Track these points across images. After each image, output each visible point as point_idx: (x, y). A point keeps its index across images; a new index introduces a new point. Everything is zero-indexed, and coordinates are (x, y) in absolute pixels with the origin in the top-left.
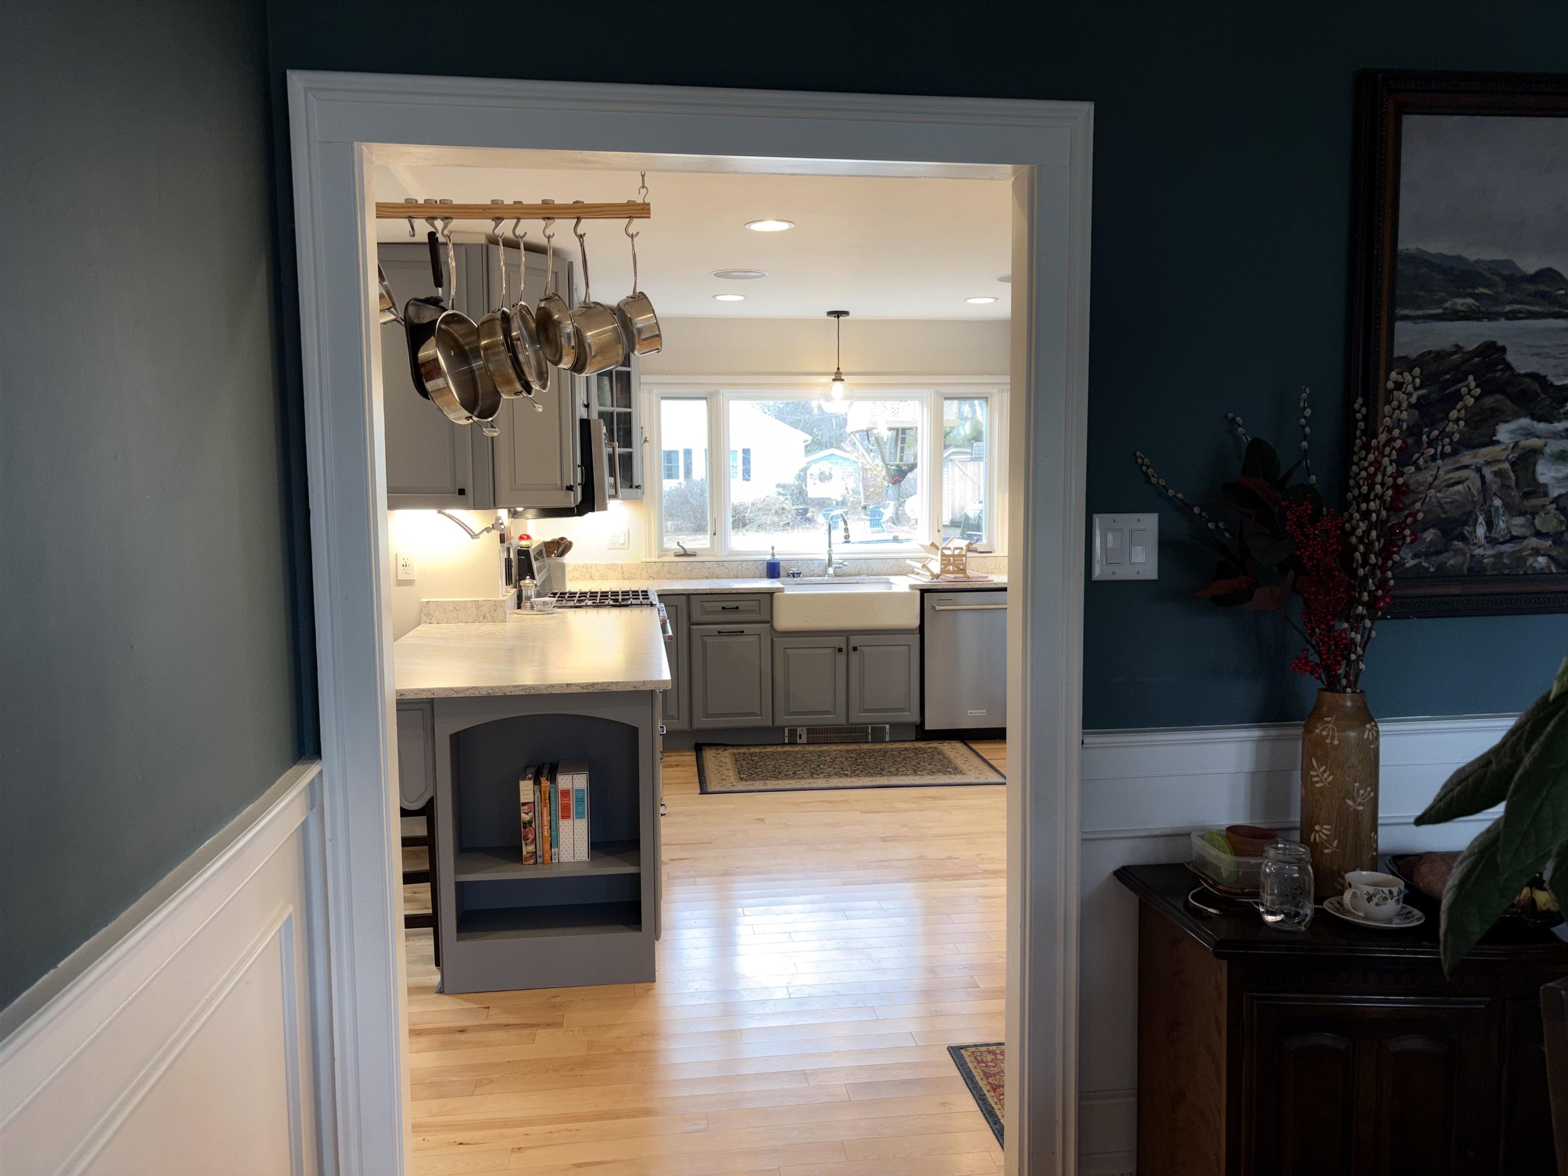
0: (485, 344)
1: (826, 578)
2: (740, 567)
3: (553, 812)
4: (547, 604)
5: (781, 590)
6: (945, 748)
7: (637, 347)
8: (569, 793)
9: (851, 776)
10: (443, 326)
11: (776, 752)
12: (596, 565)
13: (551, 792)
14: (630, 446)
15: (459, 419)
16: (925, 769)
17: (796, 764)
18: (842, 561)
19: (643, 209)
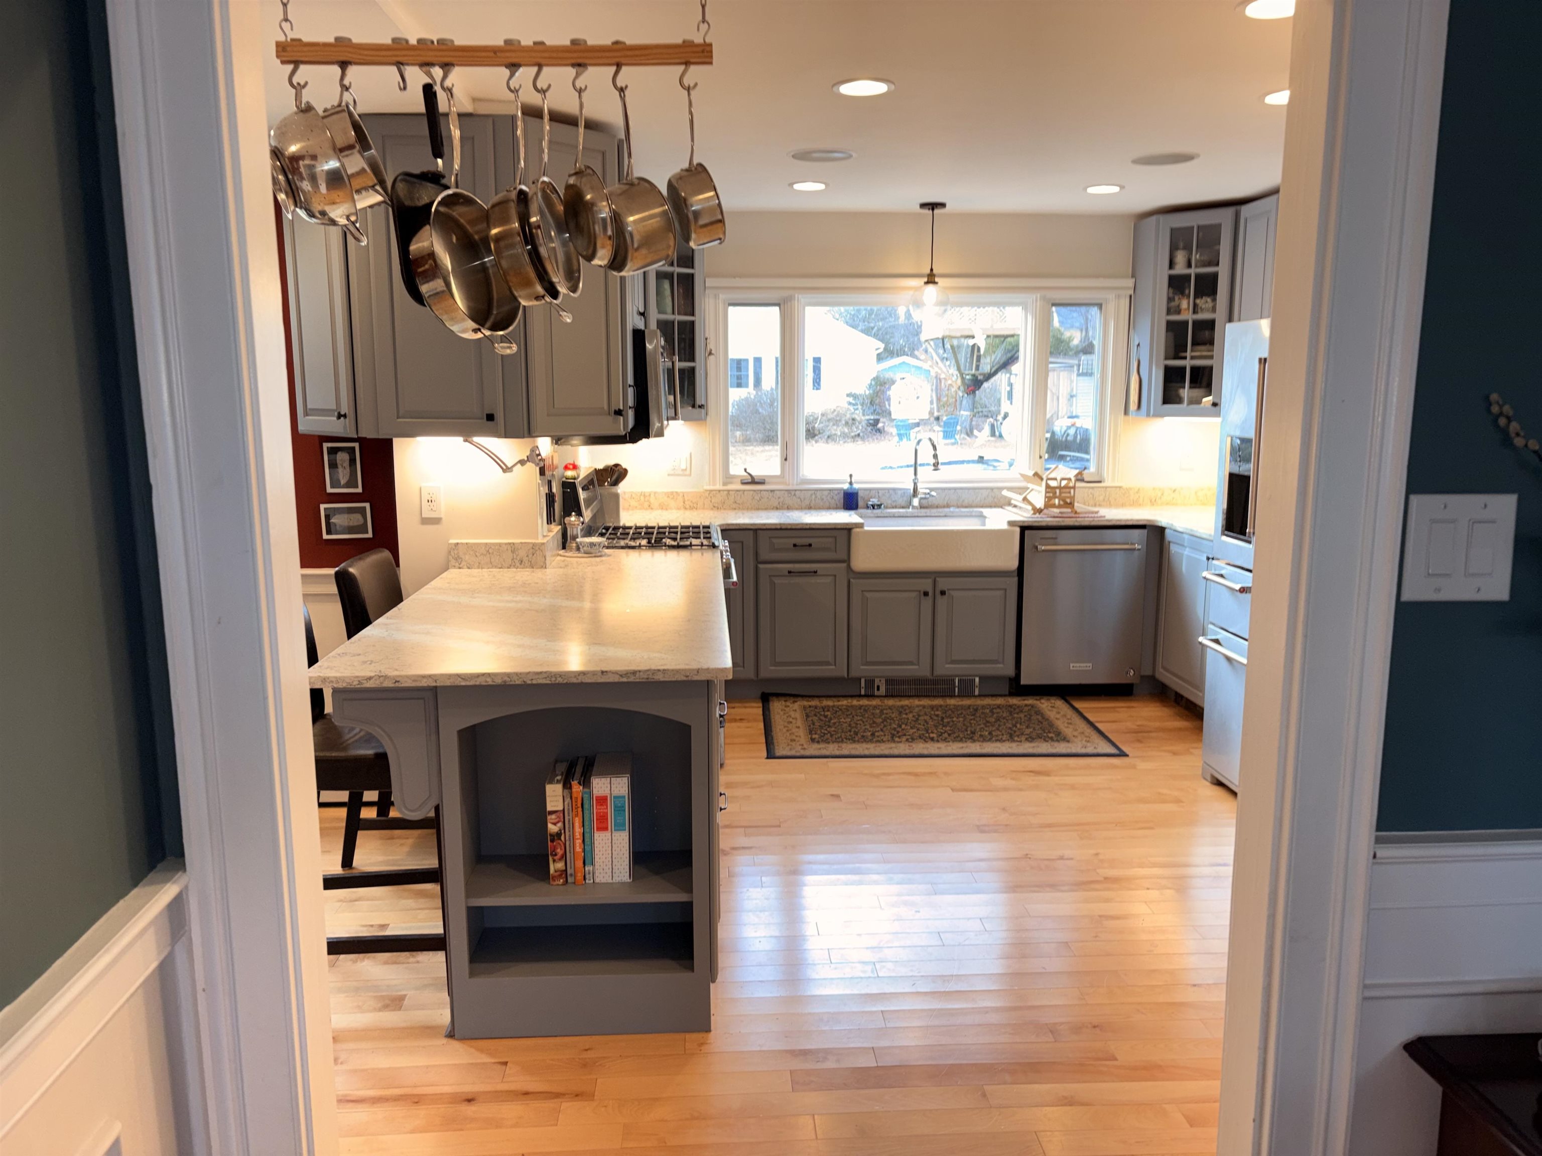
0: (496, 234)
1: (910, 510)
2: (813, 497)
3: (586, 823)
4: (595, 545)
5: (860, 526)
6: (1044, 706)
7: (693, 236)
8: (607, 799)
9: (938, 741)
10: (442, 209)
11: (852, 706)
12: (655, 493)
13: (584, 799)
14: (692, 358)
15: (464, 331)
16: (1022, 734)
17: (874, 722)
18: (928, 491)
19: (703, 52)
